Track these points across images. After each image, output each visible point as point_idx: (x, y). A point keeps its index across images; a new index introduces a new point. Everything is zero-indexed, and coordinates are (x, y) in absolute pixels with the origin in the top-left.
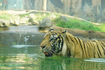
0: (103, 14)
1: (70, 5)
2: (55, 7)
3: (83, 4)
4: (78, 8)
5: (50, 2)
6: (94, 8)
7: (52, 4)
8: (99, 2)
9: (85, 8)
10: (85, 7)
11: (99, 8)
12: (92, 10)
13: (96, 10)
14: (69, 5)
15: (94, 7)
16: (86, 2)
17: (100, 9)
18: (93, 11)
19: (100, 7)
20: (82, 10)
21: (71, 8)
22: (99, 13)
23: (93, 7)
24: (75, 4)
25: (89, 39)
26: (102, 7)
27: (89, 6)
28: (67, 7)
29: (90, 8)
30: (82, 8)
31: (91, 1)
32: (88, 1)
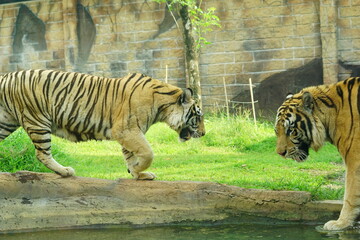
3: (16, 44)
6: (55, 56)
8: (69, 38)
9: (23, 59)
10: (22, 55)
11: (72, 58)
12: (48, 66)
13: (63, 64)
15: (54, 53)
16: (27, 38)
17: (76, 59)
18: (53, 67)
19: (76, 52)
20: (16, 64)
23: (51, 56)
25: (23, 202)
26: (80, 54)
27: (37, 53)
29: (40, 57)
30: (13, 60)
31: (44, 33)
32: (31, 36)
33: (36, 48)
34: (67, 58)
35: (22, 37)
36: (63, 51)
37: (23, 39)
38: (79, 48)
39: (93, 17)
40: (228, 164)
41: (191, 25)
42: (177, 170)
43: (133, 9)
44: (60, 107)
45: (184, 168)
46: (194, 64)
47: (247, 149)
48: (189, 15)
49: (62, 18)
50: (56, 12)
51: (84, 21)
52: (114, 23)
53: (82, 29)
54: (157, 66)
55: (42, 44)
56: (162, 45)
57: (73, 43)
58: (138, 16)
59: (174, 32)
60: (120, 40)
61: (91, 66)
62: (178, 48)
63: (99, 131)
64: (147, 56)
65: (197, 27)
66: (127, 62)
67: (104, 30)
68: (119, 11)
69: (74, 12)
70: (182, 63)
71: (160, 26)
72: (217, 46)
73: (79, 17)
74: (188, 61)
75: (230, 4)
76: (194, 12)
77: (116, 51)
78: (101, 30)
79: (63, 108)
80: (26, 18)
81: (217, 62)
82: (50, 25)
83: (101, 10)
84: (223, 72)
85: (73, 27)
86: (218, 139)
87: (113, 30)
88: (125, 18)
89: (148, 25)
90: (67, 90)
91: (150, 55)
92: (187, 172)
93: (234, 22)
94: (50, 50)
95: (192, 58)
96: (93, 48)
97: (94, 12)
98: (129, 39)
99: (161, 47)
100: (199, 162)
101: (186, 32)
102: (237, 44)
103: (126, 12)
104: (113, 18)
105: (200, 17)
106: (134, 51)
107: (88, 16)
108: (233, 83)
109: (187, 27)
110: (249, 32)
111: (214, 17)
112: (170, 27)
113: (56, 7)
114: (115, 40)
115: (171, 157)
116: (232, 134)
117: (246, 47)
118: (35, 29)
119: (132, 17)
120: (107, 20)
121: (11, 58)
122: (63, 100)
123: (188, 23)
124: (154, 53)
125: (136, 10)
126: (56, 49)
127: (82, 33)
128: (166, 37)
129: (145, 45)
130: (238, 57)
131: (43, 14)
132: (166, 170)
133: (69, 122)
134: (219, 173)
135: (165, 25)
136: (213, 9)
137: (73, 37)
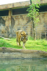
0: (13, 32)
9: (1, 28)
11: (10, 28)
12: (5, 29)
13: (8, 29)
19: (11, 26)
22: (10, 30)
29: (4, 27)
32: (2, 23)
33: (3, 25)
34: (9, 28)
36: (8, 26)
40: (42, 48)
43: (22, 18)
45: (33, 48)
46: (34, 29)
47: (45, 46)
48: (34, 19)
50: (7, 19)
51: (13, 20)
52: (19, 21)
54: (27, 30)
58: (23, 20)
59: (30, 23)
61: (14, 29)
62: (31, 26)
66: (21, 29)
67: (16, 22)
70: (32, 29)
72: (38, 26)
75: (41, 18)
77: (19, 26)
80: (1, 20)
82: (6, 21)
83: (16, 18)
84: (40, 31)
85: (10, 22)
86: (39, 43)
88: (21, 20)
89: (25, 22)
93: (42, 21)
94: (6, 26)
98: (21, 24)
99: (28, 26)
100: (36, 47)
101: (33, 23)
102: (42, 26)
105: (36, 20)
106: (22, 27)
108: (42, 33)
110: (45, 23)
111: (39, 20)
113: (7, 18)
114: (19, 24)
116: (42, 43)
117: (44, 26)
119: (22, 20)
120: (17, 20)
123: (34, 21)
124: (26, 27)
129: (24, 25)
130: (43, 28)
131: (5, 19)
135: (28, 22)
137: (11, 24)
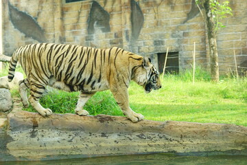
0: (137, 50)
1: (60, 32)
2: (26, 37)
3: (90, 28)
4: (79, 38)
5: (13, 27)
6: (116, 36)
7: (16, 29)
8: (126, 23)
9: (94, 38)
10: (94, 35)
11: (127, 37)
12: (111, 43)
13: (121, 41)
14: (58, 32)
15: (115, 34)
16: (97, 23)
17: (130, 38)
18: (115, 43)
19: (130, 33)
20: (90, 41)
21: (62, 40)
22: (128, 47)
23: (113, 36)
24: (71, 29)
25: (102, 136)
26: (133, 35)
27: (104, 33)
28: (54, 36)
29: (106, 37)
30: (88, 39)
31: (109, 20)
32: (100, 23)
33: (103, 30)
34: (124, 37)
35: (93, 23)
36: (121, 32)
37: (95, 25)
38: (133, 30)
39: (142, 9)
40: (240, 111)
41: (211, 14)
42: (205, 115)
44: (59, 67)
45: (209, 114)
46: (213, 41)
48: (210, 7)
49: (121, 10)
50: (117, 6)
51: (136, 11)
52: (157, 14)
53: (134, 18)
54: (186, 42)
55: (107, 28)
56: (190, 28)
57: (128, 27)
58: (173, 8)
59: (198, 19)
60: (161, 25)
61: (140, 43)
62: (200, 30)
63: (88, 84)
64: (179, 36)
65: (215, 15)
66: (165, 40)
67: (149, 19)
68: (160, 4)
69: (129, 6)
70: (204, 40)
71: (188, 14)
72: (228, 28)
73: (132, 9)
74: (209, 39)
76: (214, 5)
77: (158, 32)
78: (148, 18)
79: (61, 68)
80: (97, 10)
81: (228, 39)
82: (112, 15)
83: (147, 4)
84: (232, 47)
85: (128, 16)
86: (232, 93)
87: (155, 18)
88: (164, 9)
89: (180, 14)
90: (64, 56)
91: (181, 35)
92: (211, 117)
93: (241, 11)
94: (113, 32)
95: (212, 37)
96: (141, 31)
97: (142, 6)
98: (167, 24)
99: (189, 29)
100: (220, 109)
101: (208, 18)
102: (242, 27)
103: (164, 5)
104: (156, 10)
105: (218, 8)
106: (170, 32)
107: (139, 8)
108: (240, 54)
109: (209, 15)
111: (228, 8)
112: (195, 15)
113: (116, 3)
114: (157, 24)
115: (199, 106)
118: (102, 18)
119: (169, 8)
120: (152, 11)
121: (86, 37)
122: (61, 62)
123: (210, 13)
124: (184, 33)
125: (171, 3)
126: (117, 31)
127: (134, 21)
128: (192, 22)
129: (177, 28)
130: (244, 36)
131: (108, 8)
132: (196, 115)
133: (66, 77)
134: (234, 118)
135: (190, 15)
136: (227, 2)
137: (129, 23)
